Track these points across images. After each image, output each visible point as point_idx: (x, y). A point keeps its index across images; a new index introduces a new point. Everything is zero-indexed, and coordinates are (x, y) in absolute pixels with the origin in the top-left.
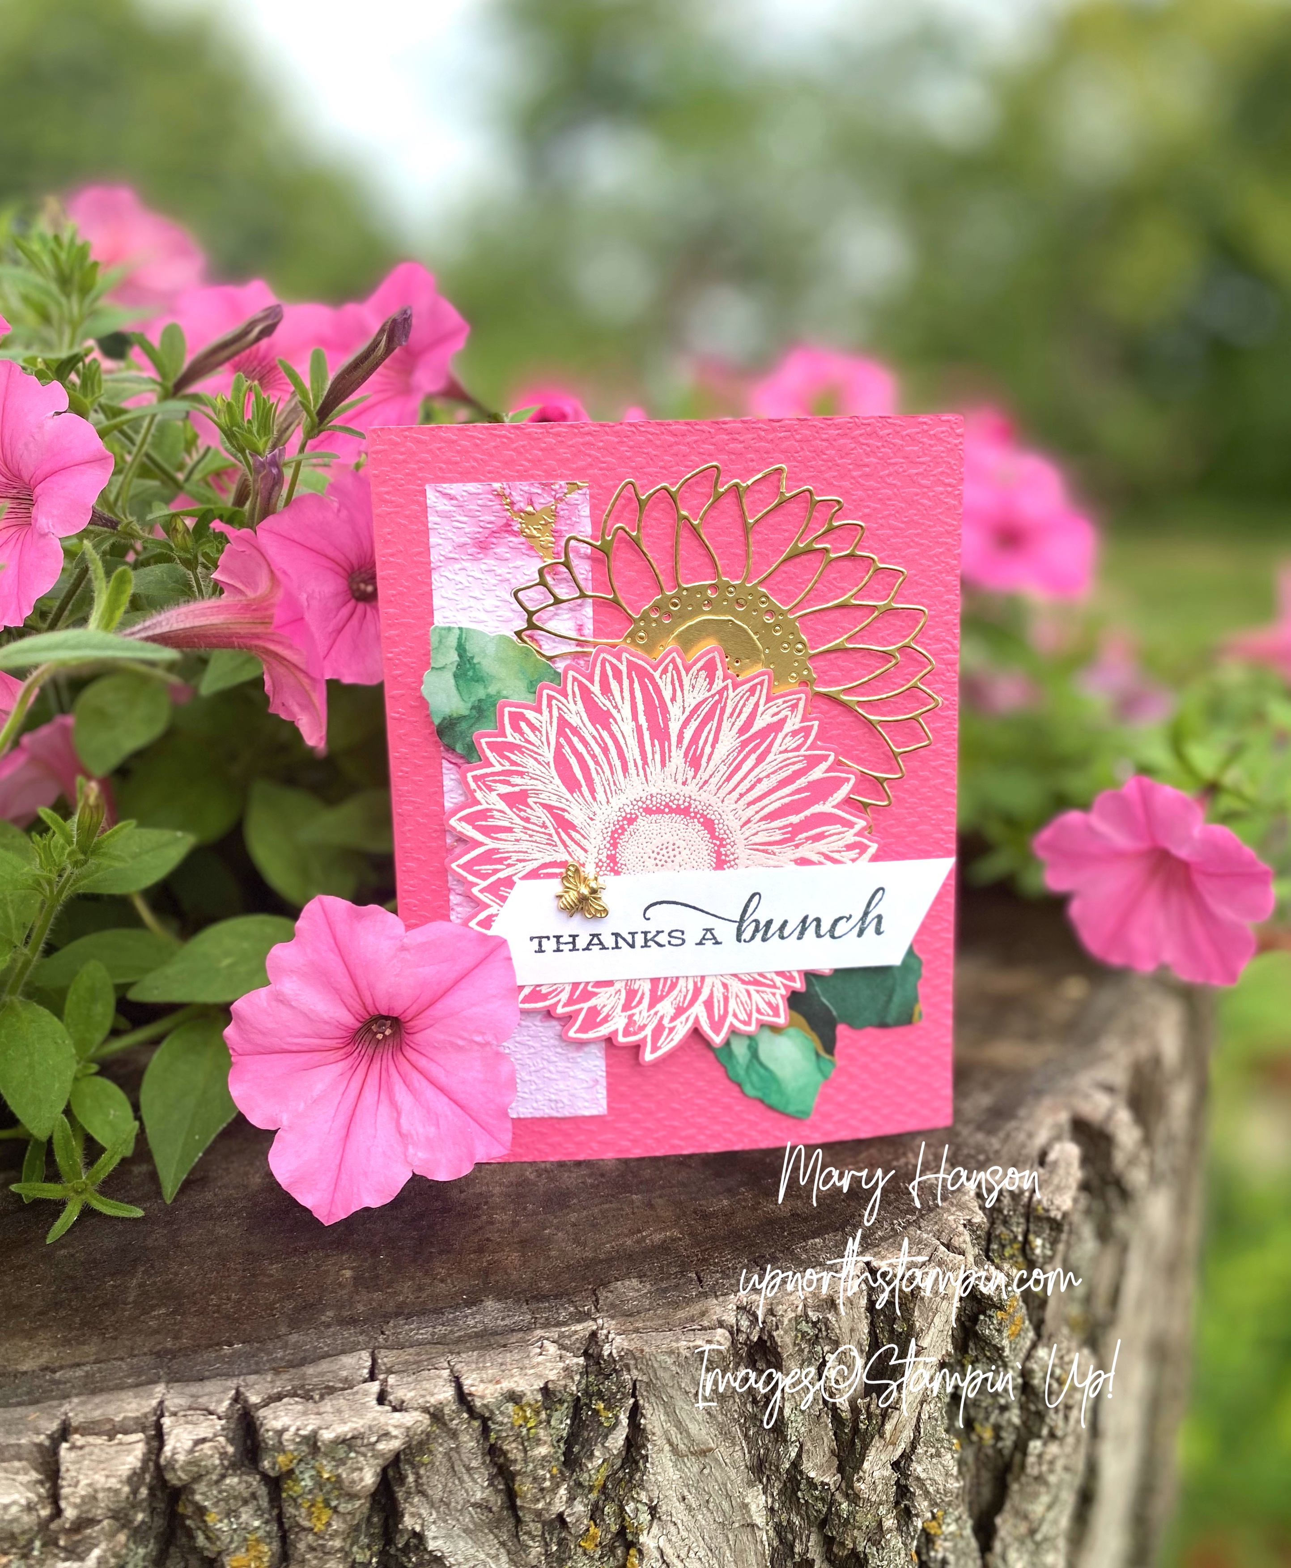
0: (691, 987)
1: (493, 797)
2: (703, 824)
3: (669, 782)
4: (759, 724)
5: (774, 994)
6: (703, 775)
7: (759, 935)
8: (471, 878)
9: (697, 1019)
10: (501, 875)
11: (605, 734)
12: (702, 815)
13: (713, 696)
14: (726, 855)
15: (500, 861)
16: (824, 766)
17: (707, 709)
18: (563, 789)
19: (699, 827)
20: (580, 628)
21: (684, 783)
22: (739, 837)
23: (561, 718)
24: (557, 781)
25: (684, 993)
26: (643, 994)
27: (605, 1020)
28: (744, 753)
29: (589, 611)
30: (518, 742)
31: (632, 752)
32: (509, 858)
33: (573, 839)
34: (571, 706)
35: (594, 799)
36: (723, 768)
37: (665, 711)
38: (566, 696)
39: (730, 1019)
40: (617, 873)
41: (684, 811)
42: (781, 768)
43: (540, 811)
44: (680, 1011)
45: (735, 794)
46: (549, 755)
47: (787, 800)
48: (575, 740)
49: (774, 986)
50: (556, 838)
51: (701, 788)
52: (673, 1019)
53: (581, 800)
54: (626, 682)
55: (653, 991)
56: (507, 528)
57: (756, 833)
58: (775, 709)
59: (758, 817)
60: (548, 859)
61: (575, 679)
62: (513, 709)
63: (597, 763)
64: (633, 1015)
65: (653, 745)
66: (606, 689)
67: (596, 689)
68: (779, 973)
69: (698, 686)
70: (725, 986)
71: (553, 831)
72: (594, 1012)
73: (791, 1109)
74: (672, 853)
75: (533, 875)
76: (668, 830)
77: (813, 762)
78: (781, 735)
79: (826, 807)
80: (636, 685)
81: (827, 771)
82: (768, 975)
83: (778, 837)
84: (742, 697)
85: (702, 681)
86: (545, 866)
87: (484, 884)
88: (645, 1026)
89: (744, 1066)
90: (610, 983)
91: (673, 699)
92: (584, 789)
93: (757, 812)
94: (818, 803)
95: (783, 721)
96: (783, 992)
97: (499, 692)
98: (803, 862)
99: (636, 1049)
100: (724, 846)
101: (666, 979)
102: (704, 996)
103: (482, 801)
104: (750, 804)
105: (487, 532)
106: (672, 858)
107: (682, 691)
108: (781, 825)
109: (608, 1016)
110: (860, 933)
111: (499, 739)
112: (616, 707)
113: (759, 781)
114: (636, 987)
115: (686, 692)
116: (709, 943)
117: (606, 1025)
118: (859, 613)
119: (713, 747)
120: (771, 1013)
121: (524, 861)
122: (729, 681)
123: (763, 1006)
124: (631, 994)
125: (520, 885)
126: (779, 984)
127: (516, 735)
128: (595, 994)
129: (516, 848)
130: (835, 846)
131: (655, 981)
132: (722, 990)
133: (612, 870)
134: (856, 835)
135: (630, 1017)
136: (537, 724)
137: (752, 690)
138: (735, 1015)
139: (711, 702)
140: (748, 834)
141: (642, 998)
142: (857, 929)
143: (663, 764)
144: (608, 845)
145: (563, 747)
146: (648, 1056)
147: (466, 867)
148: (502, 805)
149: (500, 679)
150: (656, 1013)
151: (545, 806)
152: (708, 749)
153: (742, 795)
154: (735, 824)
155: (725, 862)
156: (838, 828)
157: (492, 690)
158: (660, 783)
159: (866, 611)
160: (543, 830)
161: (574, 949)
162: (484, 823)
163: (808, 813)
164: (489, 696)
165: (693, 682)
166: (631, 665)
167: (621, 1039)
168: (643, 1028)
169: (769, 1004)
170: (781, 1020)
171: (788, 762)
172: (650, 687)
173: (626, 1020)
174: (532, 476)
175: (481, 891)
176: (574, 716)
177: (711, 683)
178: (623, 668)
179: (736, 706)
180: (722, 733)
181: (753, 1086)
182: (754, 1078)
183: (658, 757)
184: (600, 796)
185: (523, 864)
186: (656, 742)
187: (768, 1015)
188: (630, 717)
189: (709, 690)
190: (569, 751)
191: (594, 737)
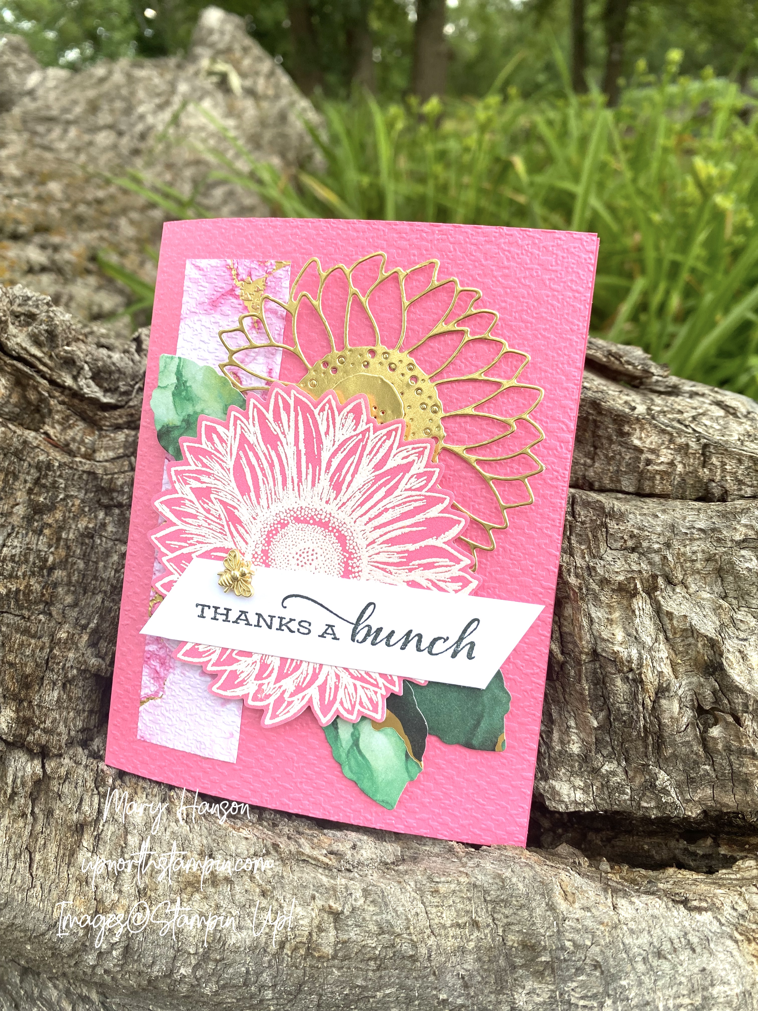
0: (311, 672)
1: (187, 489)
2: (337, 538)
3: (316, 499)
4: (391, 464)
5: (376, 693)
6: (343, 498)
7: (370, 639)
8: (163, 549)
9: (311, 699)
10: (185, 551)
11: (273, 453)
12: (338, 530)
13: (357, 435)
14: (352, 567)
15: (185, 540)
16: (440, 507)
17: (351, 445)
18: (236, 491)
19: (334, 540)
20: (270, 371)
21: (327, 502)
22: (364, 554)
23: (242, 435)
24: (233, 484)
25: (304, 676)
26: (273, 669)
27: (241, 684)
28: (377, 485)
29: (278, 358)
30: (209, 449)
31: (291, 471)
32: (192, 538)
33: (238, 532)
34: (251, 427)
35: (259, 503)
36: (358, 495)
37: (320, 442)
38: (248, 419)
39: (337, 705)
40: (268, 566)
41: (324, 525)
42: (405, 503)
43: (218, 506)
44: (299, 689)
45: (366, 518)
46: (230, 464)
47: (407, 530)
48: (251, 454)
49: (377, 686)
50: (226, 529)
51: (339, 508)
52: (292, 695)
53: (248, 502)
54: (292, 414)
55: (281, 668)
56: (231, 292)
57: (378, 553)
58: (405, 454)
59: (381, 540)
60: (219, 545)
61: (255, 406)
62: (209, 423)
63: (264, 475)
64: (263, 684)
65: (307, 468)
66: (277, 418)
67: (270, 416)
68: (381, 675)
69: (346, 425)
70: (338, 676)
71: (225, 523)
72: (234, 675)
73: (378, 797)
74: (310, 558)
75: (206, 555)
76: (310, 538)
77: (432, 502)
78: (408, 476)
79: (439, 542)
80: (300, 418)
81: (442, 512)
82: (373, 675)
83: (395, 559)
84: (380, 440)
85: (350, 422)
86: (216, 550)
87: (171, 555)
88: (270, 695)
89: (346, 751)
90: (249, 654)
91: (327, 433)
92: (252, 494)
93: (381, 536)
94: (432, 537)
95: (411, 464)
96: (384, 693)
97: (202, 411)
98: (413, 584)
99: (260, 712)
100: (352, 559)
101: (292, 660)
102: (319, 682)
103: (179, 491)
104: (376, 528)
105: (219, 294)
106: (310, 561)
107: (334, 427)
108: (399, 550)
109: (244, 680)
110: (454, 655)
111: (197, 445)
112: (283, 433)
113: (386, 510)
114: (269, 663)
115: (337, 428)
116: (329, 637)
117: (241, 688)
118: (488, 388)
119: (353, 476)
120: (371, 708)
121: (202, 543)
122: (371, 425)
123: (365, 701)
124: (264, 667)
125: (196, 561)
126: (381, 685)
127: (209, 443)
128: (238, 661)
129: (197, 532)
130: (442, 576)
131: (283, 660)
132: (334, 679)
133: (264, 562)
134: (459, 570)
135: (260, 685)
136: (225, 438)
137: (389, 435)
138: (341, 703)
139: (356, 439)
140: (371, 552)
141: (271, 672)
142: (451, 651)
143: (313, 485)
144: (264, 542)
145: (241, 458)
146: (268, 721)
147: (162, 540)
148: (192, 497)
149: (204, 401)
150: (280, 687)
151: (222, 502)
152: (349, 478)
153: (370, 520)
154: (363, 543)
155: (351, 573)
156: (446, 561)
157: (198, 408)
158: (309, 500)
159: (494, 387)
160: (218, 521)
161: (226, 620)
162: (178, 508)
163: (423, 544)
164: (195, 413)
165: (343, 421)
166: (297, 401)
167: (250, 702)
168: (268, 696)
169: (371, 700)
170: (378, 716)
171: (411, 499)
172: (311, 421)
173: (257, 688)
174: (254, 256)
175: (168, 561)
176: (252, 435)
177: (357, 424)
178: (291, 402)
179: (375, 446)
180: (361, 466)
181: (350, 768)
182: (353, 762)
183: (310, 477)
184: (263, 501)
185: (201, 545)
186: (310, 466)
187: (369, 709)
188: (293, 443)
189: (355, 430)
190: (245, 462)
191: (264, 454)
